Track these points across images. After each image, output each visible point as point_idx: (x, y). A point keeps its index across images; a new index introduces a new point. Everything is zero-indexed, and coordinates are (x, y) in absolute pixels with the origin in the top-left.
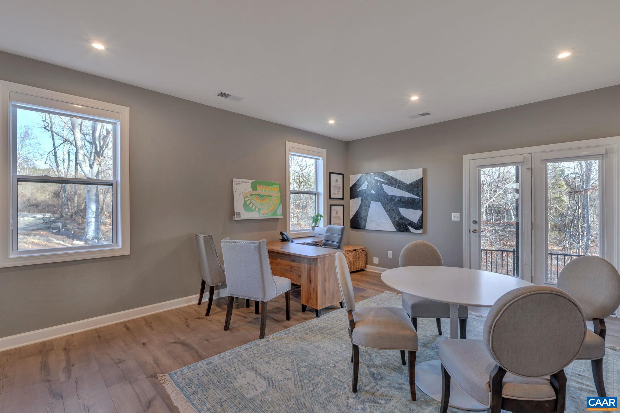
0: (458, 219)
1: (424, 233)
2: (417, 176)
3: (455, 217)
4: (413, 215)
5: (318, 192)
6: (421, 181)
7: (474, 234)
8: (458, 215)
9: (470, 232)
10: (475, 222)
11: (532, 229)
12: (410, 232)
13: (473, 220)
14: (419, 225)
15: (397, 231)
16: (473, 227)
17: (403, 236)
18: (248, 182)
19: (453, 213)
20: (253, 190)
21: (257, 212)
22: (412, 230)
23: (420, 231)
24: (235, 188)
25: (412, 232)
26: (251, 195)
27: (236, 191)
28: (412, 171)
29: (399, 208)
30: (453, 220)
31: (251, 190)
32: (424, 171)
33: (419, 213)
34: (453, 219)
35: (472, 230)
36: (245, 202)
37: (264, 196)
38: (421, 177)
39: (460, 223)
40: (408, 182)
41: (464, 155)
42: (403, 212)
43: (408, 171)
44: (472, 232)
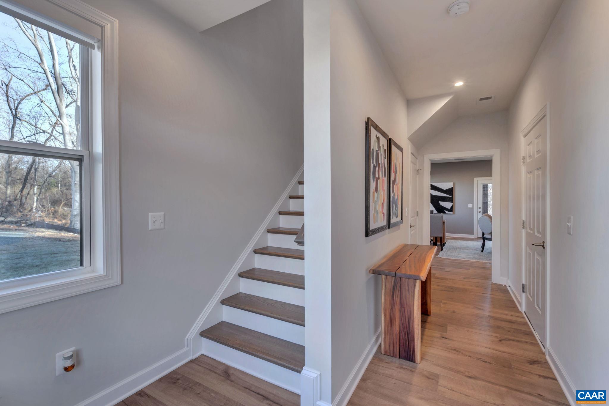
0: (472, 207)
1: (454, 213)
2: (450, 186)
3: (470, 206)
4: (447, 205)
6: (452, 188)
8: (471, 205)
10: (480, 208)
14: (451, 210)
15: (438, 213)
17: (442, 215)
19: (469, 204)
22: (447, 212)
23: (452, 213)
28: (449, 183)
29: (439, 202)
32: (454, 184)
33: (451, 204)
34: (469, 207)
35: (478, 211)
39: (472, 209)
40: (445, 189)
41: (475, 178)
42: (442, 204)
43: (445, 184)
44: (478, 212)
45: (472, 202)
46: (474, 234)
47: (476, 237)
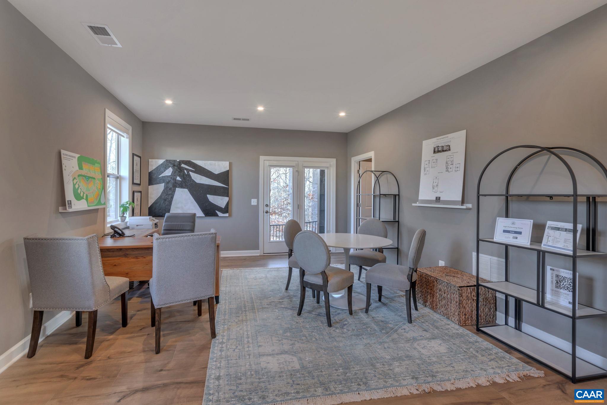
0: (256, 204)
1: (230, 216)
2: (225, 168)
3: (254, 202)
4: (220, 201)
5: (120, 175)
6: (228, 172)
7: (266, 214)
8: (255, 200)
9: (264, 213)
10: (267, 205)
11: (298, 209)
12: (218, 216)
13: (266, 204)
14: (226, 210)
15: (206, 216)
16: (266, 209)
17: (211, 220)
18: (75, 157)
19: (252, 199)
20: (79, 169)
21: (85, 200)
22: (220, 214)
23: (227, 215)
24: (64, 164)
25: (219, 216)
26: (79, 176)
27: (65, 170)
28: (221, 163)
29: (208, 195)
30: (252, 204)
31: (78, 169)
32: (230, 164)
33: (226, 199)
35: (265, 211)
36: (74, 185)
37: (89, 177)
38: (228, 169)
39: (257, 206)
40: (217, 172)
41: (260, 156)
42: (212, 198)
43: (217, 163)
44: (265, 213)
45: (257, 197)
46: (259, 250)
47: (262, 254)
